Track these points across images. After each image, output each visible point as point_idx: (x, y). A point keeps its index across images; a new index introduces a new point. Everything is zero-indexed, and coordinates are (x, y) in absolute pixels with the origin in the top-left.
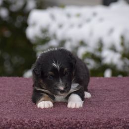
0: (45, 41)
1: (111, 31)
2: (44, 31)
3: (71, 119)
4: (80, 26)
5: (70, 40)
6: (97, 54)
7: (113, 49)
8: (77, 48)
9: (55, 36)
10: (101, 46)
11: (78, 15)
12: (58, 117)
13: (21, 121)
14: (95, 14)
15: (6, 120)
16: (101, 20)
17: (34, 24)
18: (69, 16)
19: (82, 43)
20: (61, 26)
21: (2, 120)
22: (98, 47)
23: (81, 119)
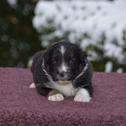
0: (50, 31)
1: (114, 25)
2: (50, 21)
3: (74, 115)
4: (85, 19)
5: (74, 31)
6: (100, 47)
7: (115, 42)
8: (80, 40)
9: (60, 27)
10: (103, 39)
11: (83, 8)
12: (61, 112)
13: (24, 115)
14: (99, 8)
15: (9, 113)
16: (105, 14)
17: (41, 14)
18: (74, 8)
19: (86, 36)
20: (66, 18)
21: (5, 113)
22: (100, 40)
23: (84, 116)
